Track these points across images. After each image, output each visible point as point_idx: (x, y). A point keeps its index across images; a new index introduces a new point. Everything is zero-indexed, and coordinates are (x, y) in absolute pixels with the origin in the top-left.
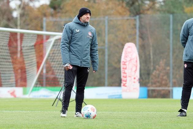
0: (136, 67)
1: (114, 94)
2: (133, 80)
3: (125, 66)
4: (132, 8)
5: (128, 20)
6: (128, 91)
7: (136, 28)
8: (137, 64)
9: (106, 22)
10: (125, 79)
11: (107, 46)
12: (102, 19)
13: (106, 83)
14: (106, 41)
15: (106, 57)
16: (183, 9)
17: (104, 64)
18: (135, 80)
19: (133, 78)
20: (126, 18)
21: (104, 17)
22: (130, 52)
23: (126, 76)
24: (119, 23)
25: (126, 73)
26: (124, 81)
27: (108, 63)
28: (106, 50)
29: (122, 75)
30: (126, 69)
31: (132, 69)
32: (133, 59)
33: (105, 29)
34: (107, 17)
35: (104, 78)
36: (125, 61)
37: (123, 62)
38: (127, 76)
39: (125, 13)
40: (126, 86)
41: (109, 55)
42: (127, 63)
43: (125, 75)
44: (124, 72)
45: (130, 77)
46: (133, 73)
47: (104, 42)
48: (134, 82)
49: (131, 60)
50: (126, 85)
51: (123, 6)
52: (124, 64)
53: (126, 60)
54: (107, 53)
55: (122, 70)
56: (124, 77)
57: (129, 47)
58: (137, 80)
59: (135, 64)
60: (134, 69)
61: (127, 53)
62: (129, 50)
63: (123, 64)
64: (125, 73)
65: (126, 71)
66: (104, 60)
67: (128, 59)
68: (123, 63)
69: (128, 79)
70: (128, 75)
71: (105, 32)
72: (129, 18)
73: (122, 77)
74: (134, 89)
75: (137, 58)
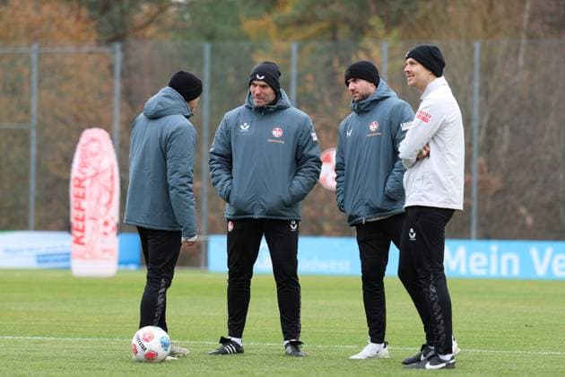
0: (111, 193)
1: (51, 251)
2: (102, 228)
3: (81, 191)
4: (104, 19)
5: (90, 53)
6: (87, 255)
7: (112, 75)
8: (112, 186)
9: (34, 58)
10: (80, 225)
11: (34, 122)
12: (23, 49)
13: (32, 221)
14: (34, 109)
15: (33, 152)
16: (237, 23)
17: (28, 170)
18: (109, 229)
19: (101, 221)
20: (86, 48)
21: (29, 46)
22: (94, 155)
23: (84, 217)
24: (69, 61)
25: (83, 210)
26: (77, 230)
27: (38, 164)
28: (33, 133)
29: (73, 212)
30: (83, 197)
31: (98, 199)
32: (104, 172)
33: (30, 75)
34: (35, 47)
35: (26, 208)
36: (81, 176)
37: (77, 178)
38: (87, 218)
39: (84, 36)
40: (83, 244)
41: (40, 147)
42: (87, 183)
43: (80, 214)
44: (77, 205)
45: (94, 219)
46: (103, 210)
47: (27, 112)
48: (105, 234)
49: (96, 174)
50: (84, 240)
51: (78, 18)
52: (79, 186)
53: (84, 173)
54: (34, 142)
55: (72, 199)
56: (77, 219)
57: (93, 140)
58: (113, 229)
59: (109, 184)
60: (105, 199)
61: (86, 157)
62: (93, 147)
63: (76, 186)
64: (79, 209)
65: (84, 204)
66: (28, 157)
67: (90, 172)
68: (77, 182)
69: (89, 225)
70: (88, 214)
71: (30, 83)
72: (94, 48)
73: (73, 220)
74: (105, 251)
75: (112, 170)
